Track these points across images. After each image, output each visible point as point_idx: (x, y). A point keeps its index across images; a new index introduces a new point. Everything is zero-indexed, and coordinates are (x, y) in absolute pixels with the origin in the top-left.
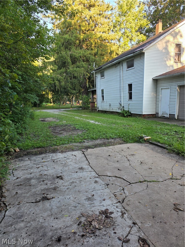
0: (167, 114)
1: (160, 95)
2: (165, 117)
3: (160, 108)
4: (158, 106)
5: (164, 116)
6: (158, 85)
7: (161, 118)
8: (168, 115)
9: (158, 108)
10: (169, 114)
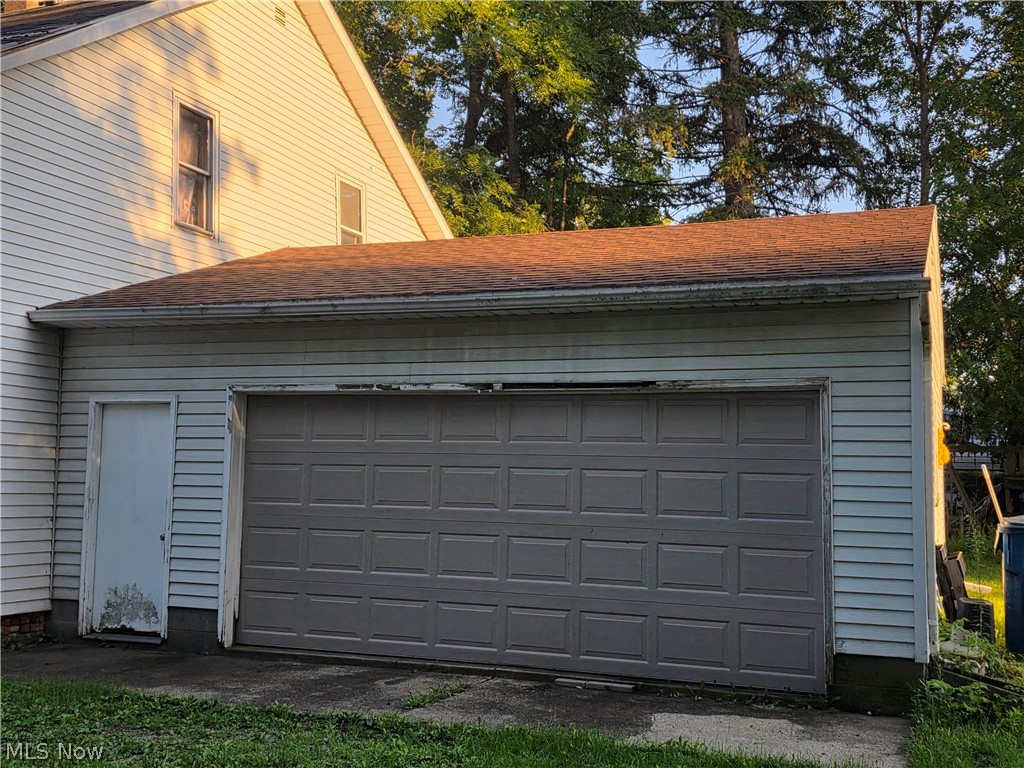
0: (151, 610)
1: (91, 455)
2: (131, 632)
3: (86, 559)
4: (73, 547)
5: (124, 630)
6: (69, 375)
7: (96, 643)
8: (155, 614)
9: (73, 559)
10: (169, 608)
